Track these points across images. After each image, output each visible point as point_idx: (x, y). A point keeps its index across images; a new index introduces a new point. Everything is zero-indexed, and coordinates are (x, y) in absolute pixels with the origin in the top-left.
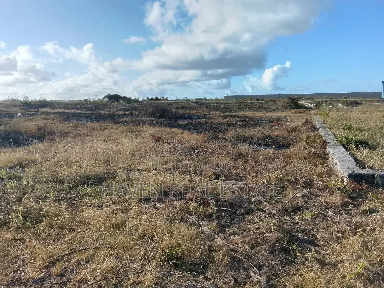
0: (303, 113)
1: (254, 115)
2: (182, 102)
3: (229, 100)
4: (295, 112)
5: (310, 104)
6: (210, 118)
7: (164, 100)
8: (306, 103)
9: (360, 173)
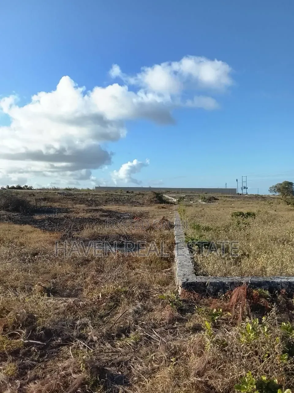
0: (166, 208)
1: (119, 210)
2: (48, 192)
3: (100, 192)
4: (159, 207)
5: (174, 199)
6: (72, 212)
7: (28, 189)
8: (171, 198)
9: (193, 281)
